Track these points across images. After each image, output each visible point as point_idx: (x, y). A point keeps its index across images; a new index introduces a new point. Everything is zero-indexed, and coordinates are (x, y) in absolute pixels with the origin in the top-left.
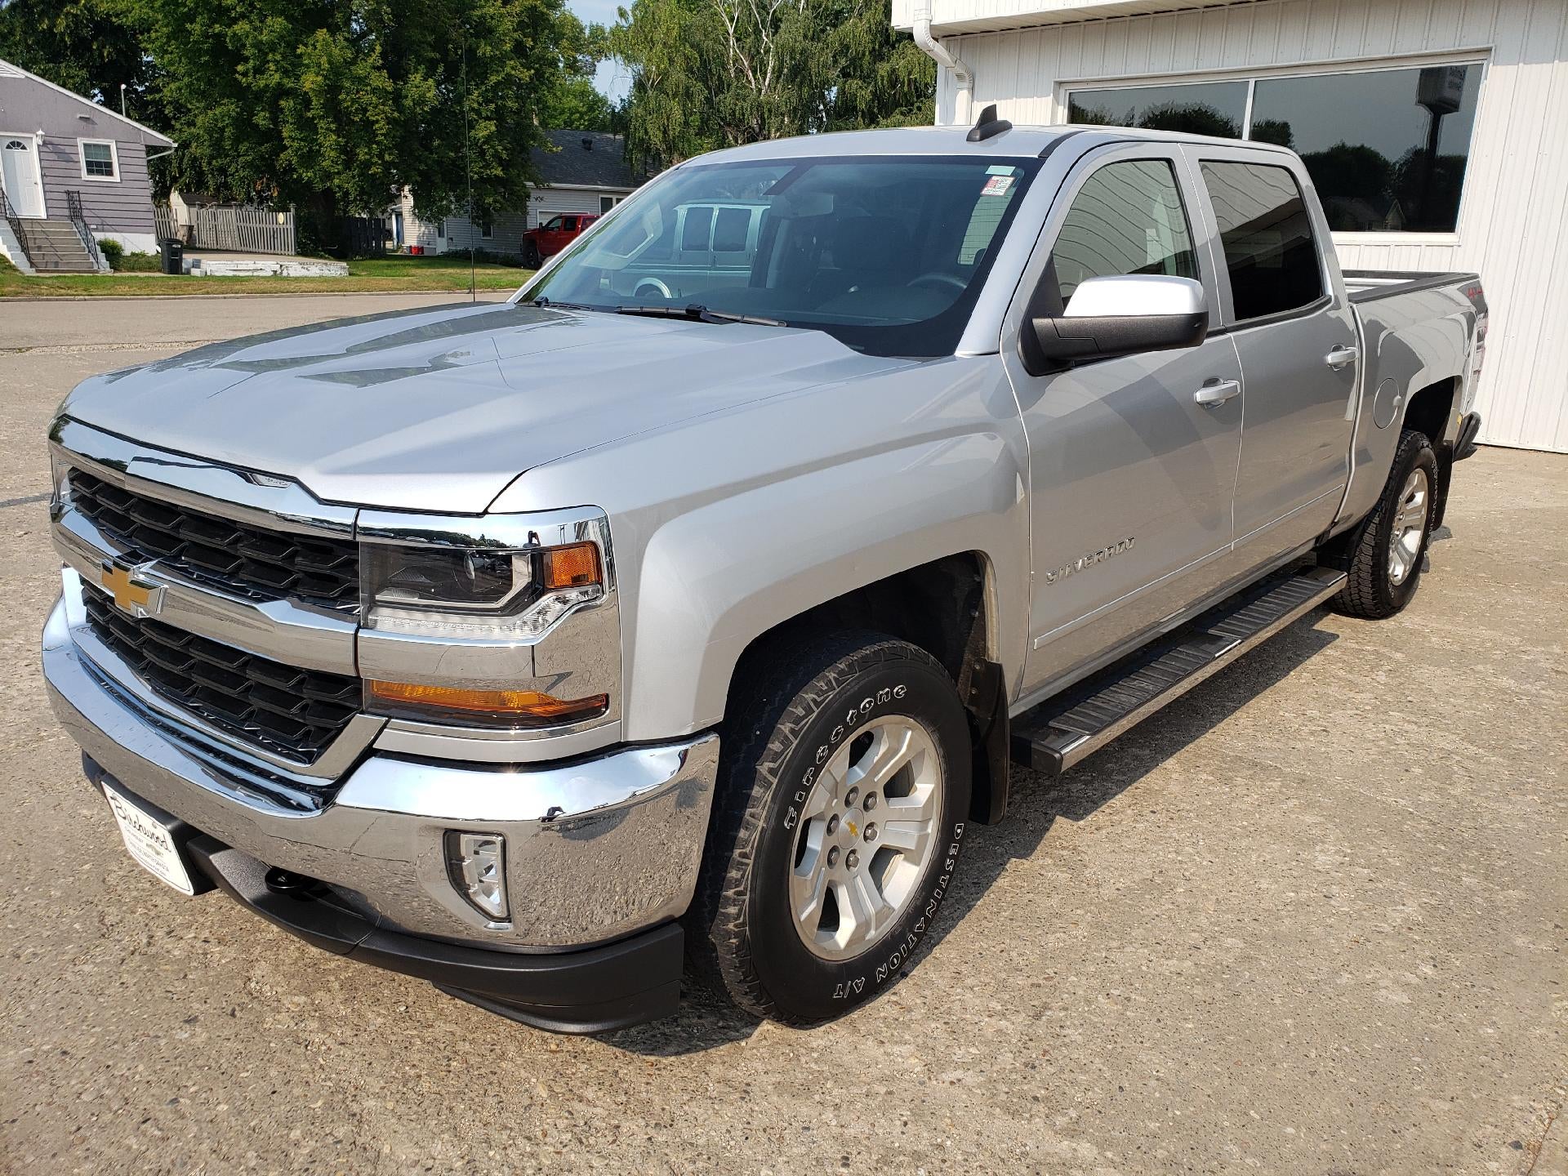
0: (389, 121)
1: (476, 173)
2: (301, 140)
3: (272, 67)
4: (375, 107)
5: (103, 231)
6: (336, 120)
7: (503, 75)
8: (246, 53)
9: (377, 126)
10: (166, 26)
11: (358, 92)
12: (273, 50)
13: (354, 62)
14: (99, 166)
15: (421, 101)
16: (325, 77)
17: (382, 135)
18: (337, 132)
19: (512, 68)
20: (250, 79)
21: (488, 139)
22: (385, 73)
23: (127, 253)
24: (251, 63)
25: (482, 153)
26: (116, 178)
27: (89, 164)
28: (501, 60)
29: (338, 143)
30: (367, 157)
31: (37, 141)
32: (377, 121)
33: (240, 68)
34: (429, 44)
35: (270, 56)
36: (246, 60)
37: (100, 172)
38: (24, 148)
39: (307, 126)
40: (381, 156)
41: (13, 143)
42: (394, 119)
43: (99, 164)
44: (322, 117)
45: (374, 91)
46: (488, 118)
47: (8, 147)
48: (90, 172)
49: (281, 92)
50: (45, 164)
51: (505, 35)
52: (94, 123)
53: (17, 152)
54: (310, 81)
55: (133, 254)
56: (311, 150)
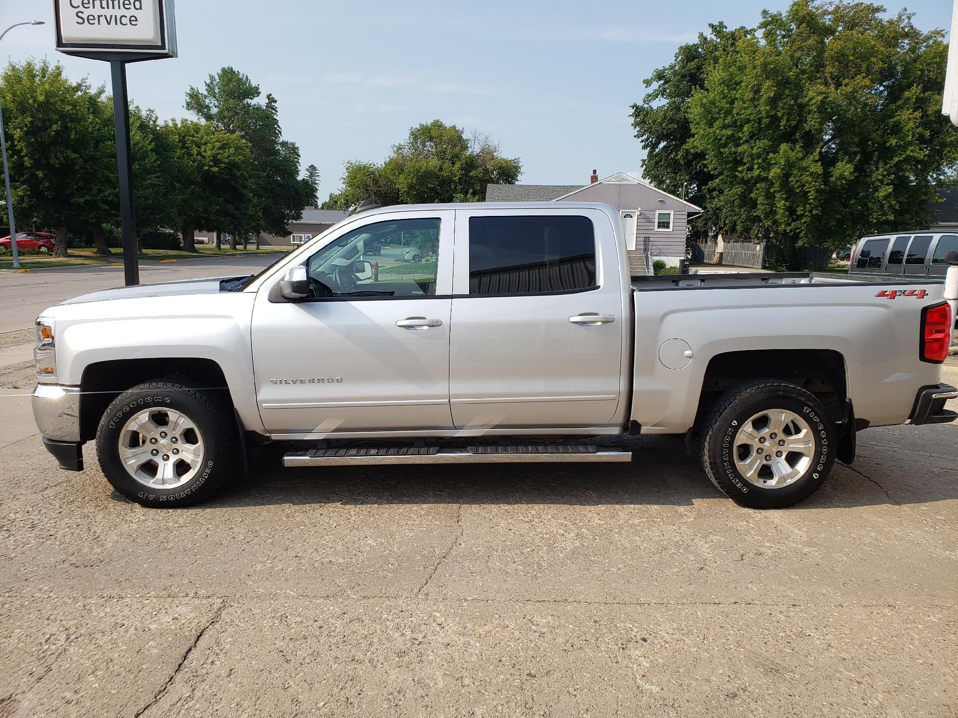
0: (817, 191)
1: (875, 219)
2: (767, 204)
3: (756, 166)
4: (810, 184)
5: (659, 256)
6: (787, 192)
7: (904, 156)
8: (745, 160)
9: (809, 194)
10: (713, 151)
11: (801, 176)
12: (758, 158)
13: (802, 159)
14: (664, 224)
15: (842, 177)
16: (783, 169)
17: (812, 199)
18: (786, 199)
19: (911, 151)
20: (744, 174)
21: (886, 197)
22: (819, 164)
23: (668, 267)
24: (747, 165)
25: (882, 206)
26: (671, 229)
27: (659, 223)
28: (905, 148)
29: (785, 205)
30: (802, 212)
31: (638, 213)
32: (810, 191)
33: (740, 169)
34: (855, 143)
35: (756, 161)
36: (744, 164)
37: (664, 227)
38: (631, 217)
39: (770, 196)
40: (811, 211)
41: (627, 215)
42: (822, 189)
43: (664, 223)
44: (778, 192)
45: (811, 174)
46: (888, 184)
47: (625, 217)
48: (659, 227)
49: (759, 179)
50: (639, 224)
51: (909, 131)
52: (665, 203)
53: (628, 219)
54: (774, 172)
55: (671, 268)
56: (772, 209)
